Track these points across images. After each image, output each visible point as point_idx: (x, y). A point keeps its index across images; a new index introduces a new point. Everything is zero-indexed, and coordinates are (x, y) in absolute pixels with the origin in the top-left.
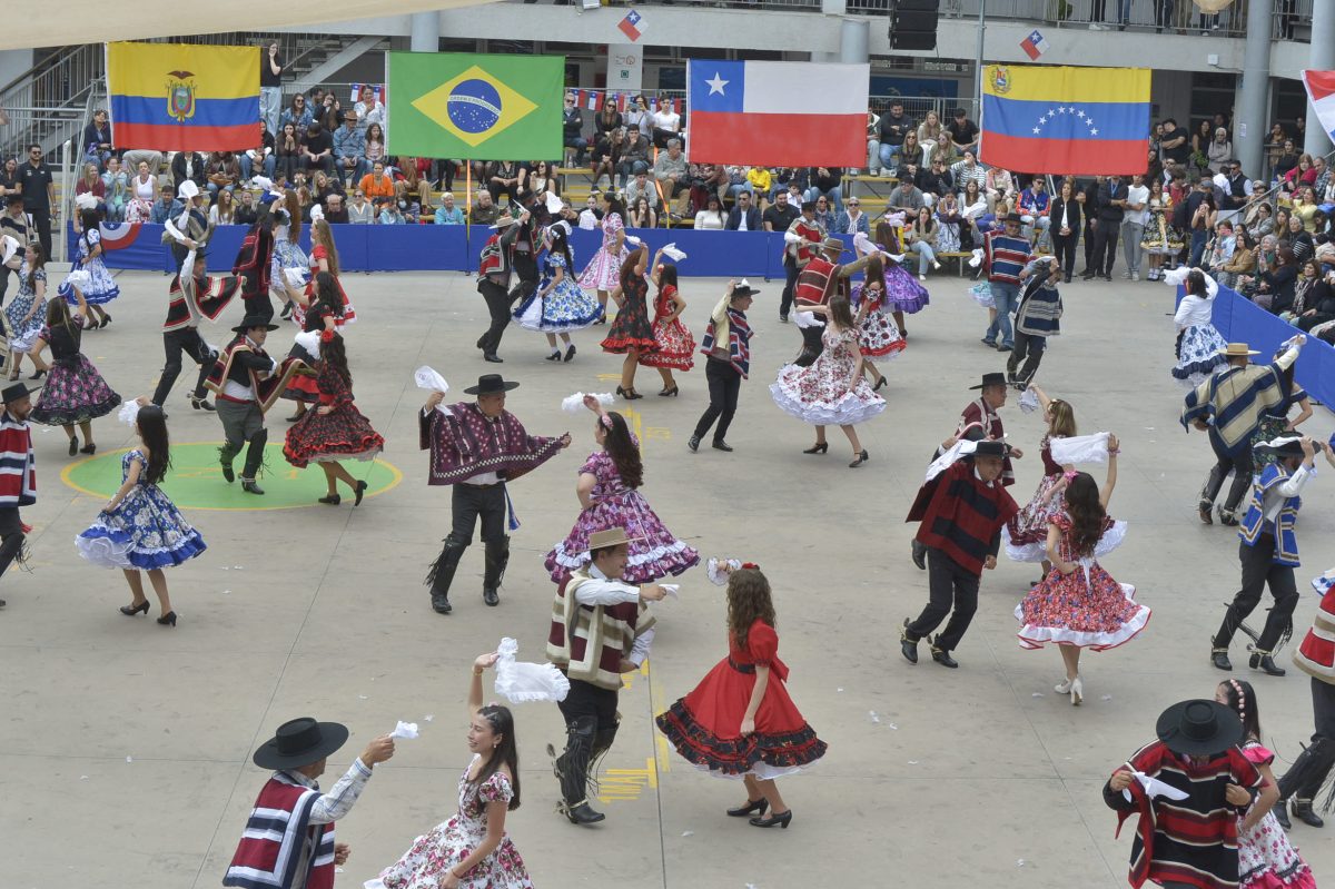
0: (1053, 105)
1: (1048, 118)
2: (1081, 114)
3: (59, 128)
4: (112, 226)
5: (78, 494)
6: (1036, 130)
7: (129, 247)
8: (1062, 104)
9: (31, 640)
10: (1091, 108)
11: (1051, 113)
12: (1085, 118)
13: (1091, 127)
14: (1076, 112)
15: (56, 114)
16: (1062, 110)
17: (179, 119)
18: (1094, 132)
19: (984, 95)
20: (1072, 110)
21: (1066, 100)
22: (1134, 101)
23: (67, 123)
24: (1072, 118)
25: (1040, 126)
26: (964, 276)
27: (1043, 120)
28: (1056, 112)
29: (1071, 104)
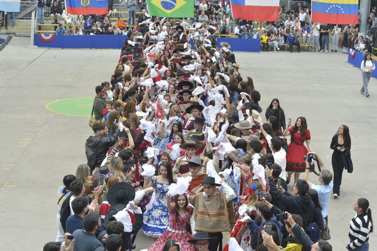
0: (332, 4)
1: (330, 8)
2: (340, 7)
3: (29, 7)
4: (47, 35)
5: (52, 112)
6: (327, 11)
7: (52, 41)
8: (334, 4)
9: (48, 154)
10: (342, 5)
11: (331, 7)
12: (341, 8)
13: (342, 11)
14: (338, 7)
15: (28, 3)
16: (334, 6)
17: (84, 6)
18: (343, 12)
19: (312, 1)
20: (337, 6)
21: (335, 3)
22: (354, 4)
23: (31, 6)
24: (337, 8)
25: (328, 10)
26: (287, 51)
27: (329, 9)
28: (333, 6)
29: (337, 4)
